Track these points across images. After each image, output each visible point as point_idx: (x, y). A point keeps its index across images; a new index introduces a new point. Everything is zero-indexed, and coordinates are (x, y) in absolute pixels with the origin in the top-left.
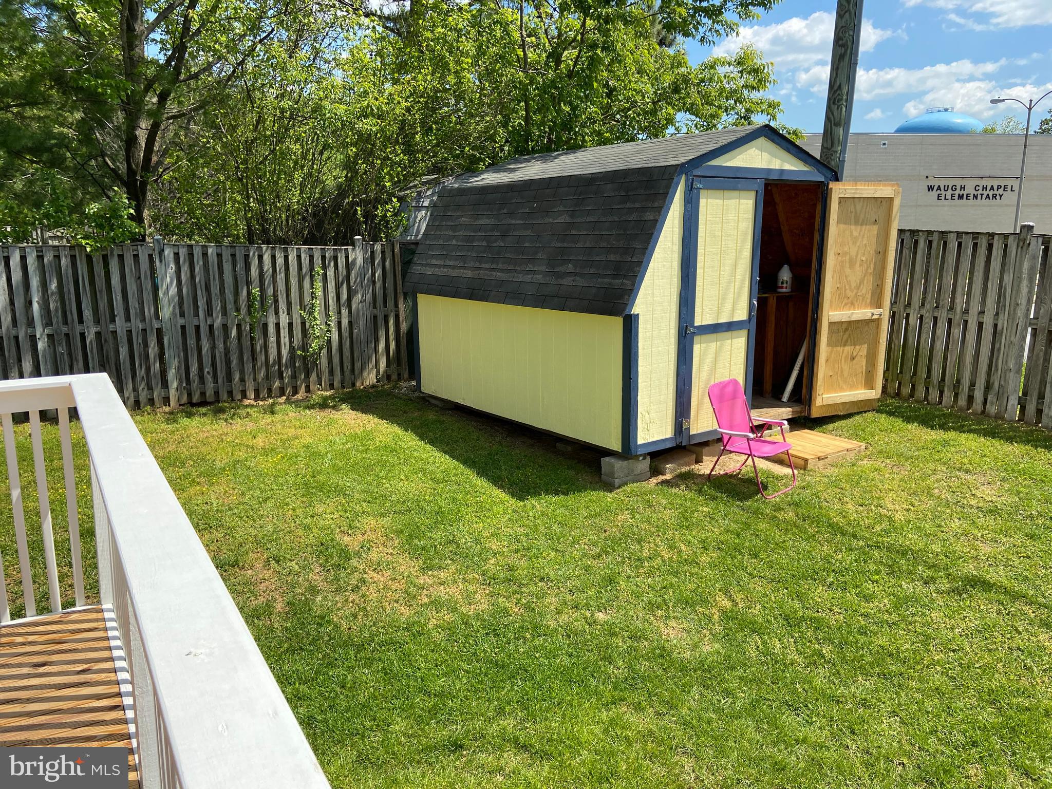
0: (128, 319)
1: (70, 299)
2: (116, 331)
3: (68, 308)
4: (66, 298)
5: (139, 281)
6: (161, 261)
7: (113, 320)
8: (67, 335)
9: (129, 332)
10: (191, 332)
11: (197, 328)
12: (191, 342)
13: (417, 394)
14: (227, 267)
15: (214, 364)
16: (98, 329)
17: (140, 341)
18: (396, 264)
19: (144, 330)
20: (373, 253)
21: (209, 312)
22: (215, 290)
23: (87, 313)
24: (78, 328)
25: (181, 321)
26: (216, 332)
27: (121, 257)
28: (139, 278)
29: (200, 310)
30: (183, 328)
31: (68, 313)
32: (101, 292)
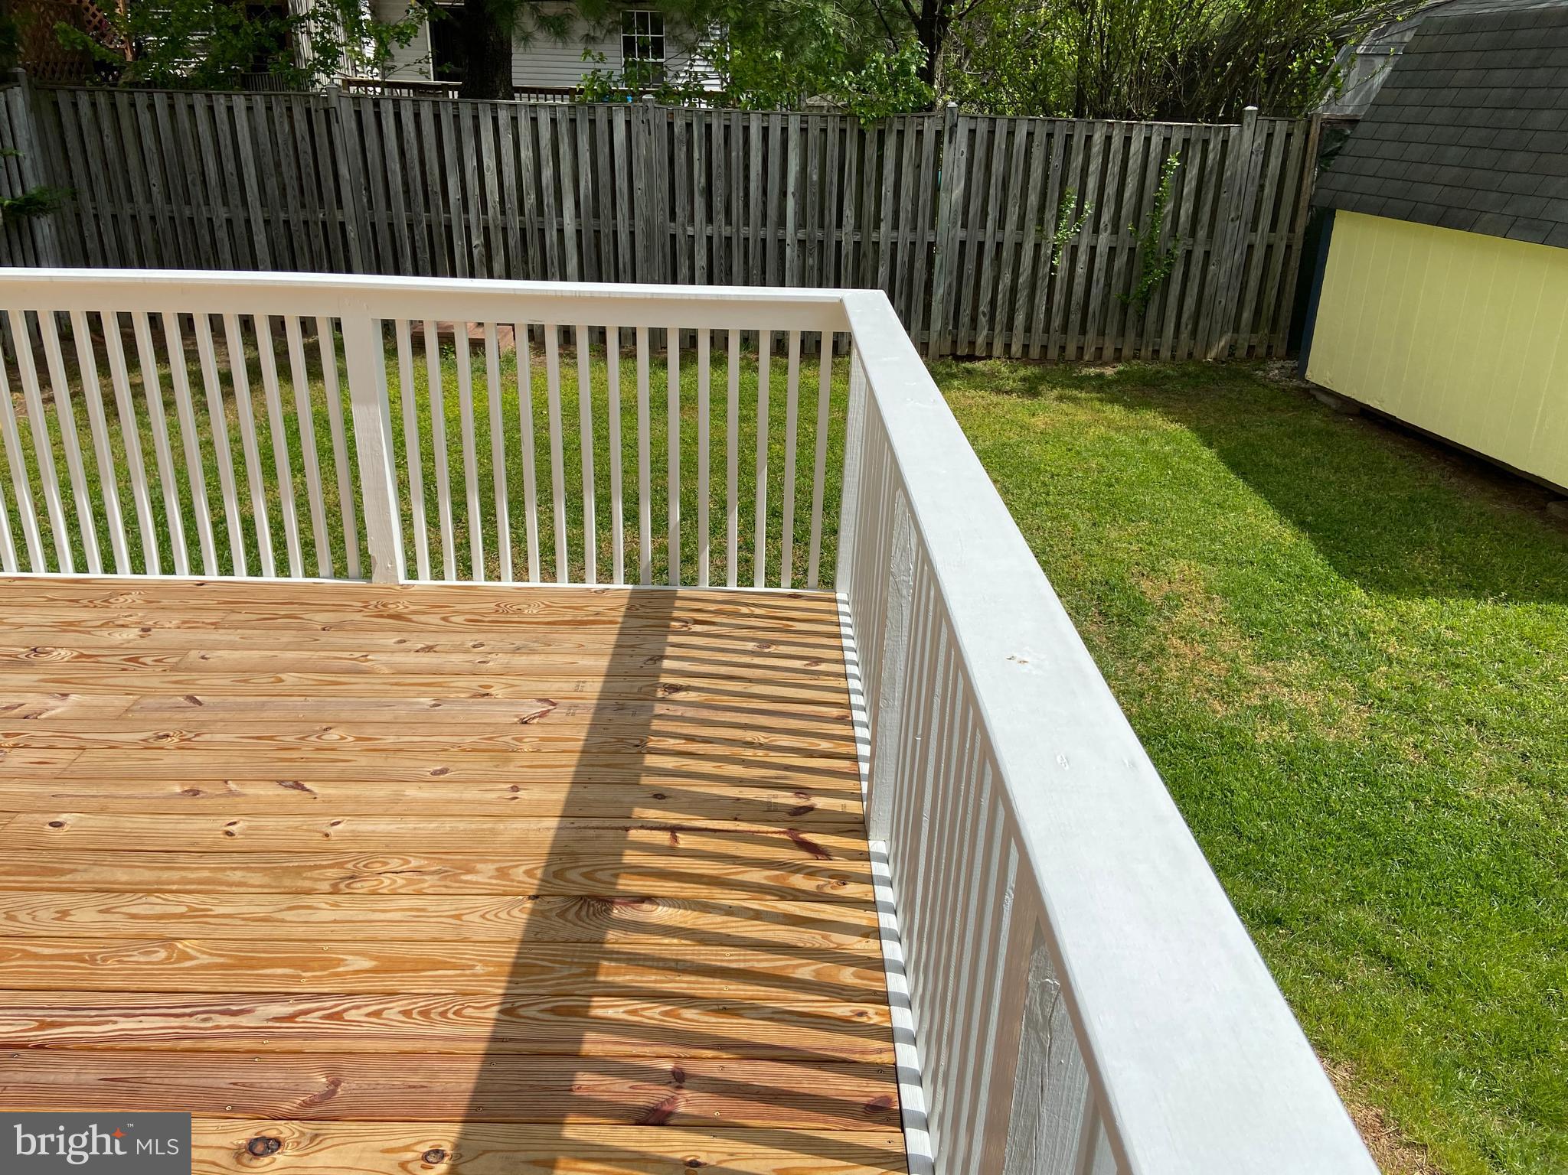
0: (895, 227)
1: (831, 193)
2: (878, 243)
3: (827, 204)
4: (827, 189)
5: (917, 171)
6: (950, 142)
7: (877, 227)
8: (821, 242)
9: (895, 244)
10: (971, 252)
11: (981, 245)
12: (970, 266)
13: (1295, 382)
14: (1038, 153)
15: (993, 303)
16: (857, 238)
17: (906, 259)
18: (1308, 156)
19: (913, 244)
20: (1270, 136)
21: (1001, 224)
22: (1015, 189)
23: (849, 212)
24: (835, 235)
25: (960, 234)
26: (1005, 254)
27: (901, 134)
28: (919, 166)
29: (990, 218)
30: (963, 244)
31: (826, 212)
32: (869, 184)
